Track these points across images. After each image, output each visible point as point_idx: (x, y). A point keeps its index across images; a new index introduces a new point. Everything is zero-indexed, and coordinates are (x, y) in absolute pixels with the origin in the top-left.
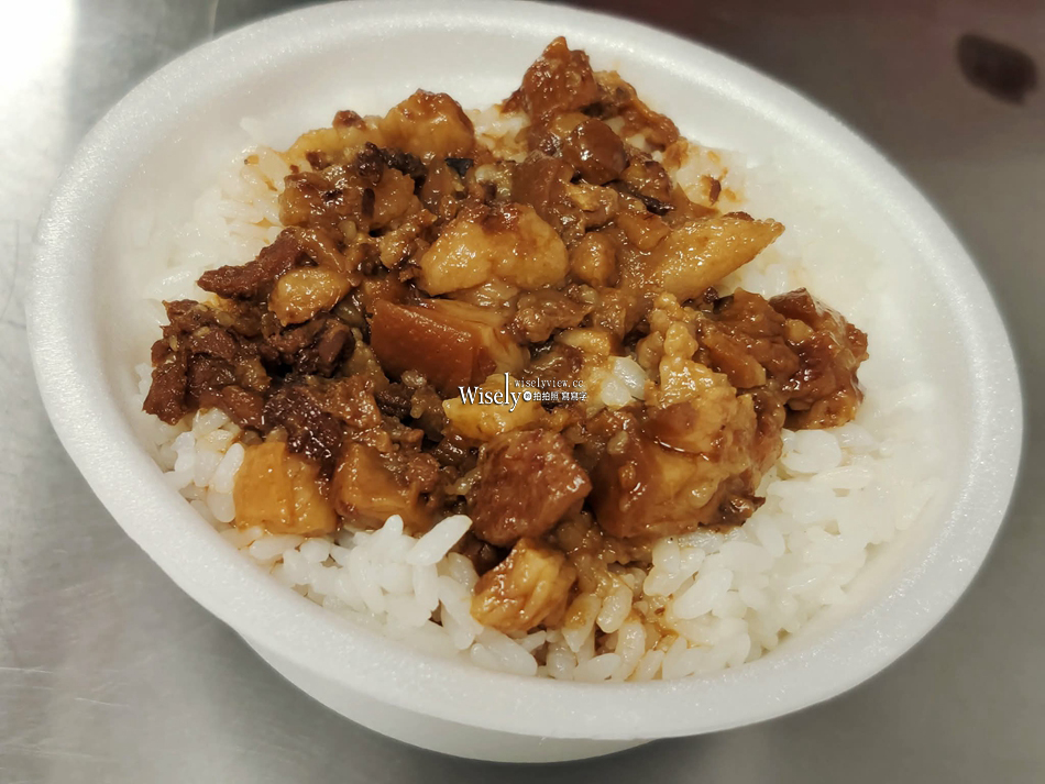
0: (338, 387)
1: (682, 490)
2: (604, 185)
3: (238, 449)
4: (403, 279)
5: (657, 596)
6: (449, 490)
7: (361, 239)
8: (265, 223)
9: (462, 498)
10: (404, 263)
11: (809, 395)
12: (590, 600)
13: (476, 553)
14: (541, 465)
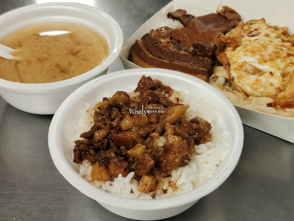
0: (107, 152)
1: (174, 160)
2: (155, 104)
3: (91, 167)
4: (117, 129)
5: (174, 181)
6: (131, 168)
7: (109, 122)
8: (92, 122)
9: (133, 169)
10: (117, 126)
11: (198, 137)
12: (160, 184)
13: (137, 178)
14: (145, 160)
